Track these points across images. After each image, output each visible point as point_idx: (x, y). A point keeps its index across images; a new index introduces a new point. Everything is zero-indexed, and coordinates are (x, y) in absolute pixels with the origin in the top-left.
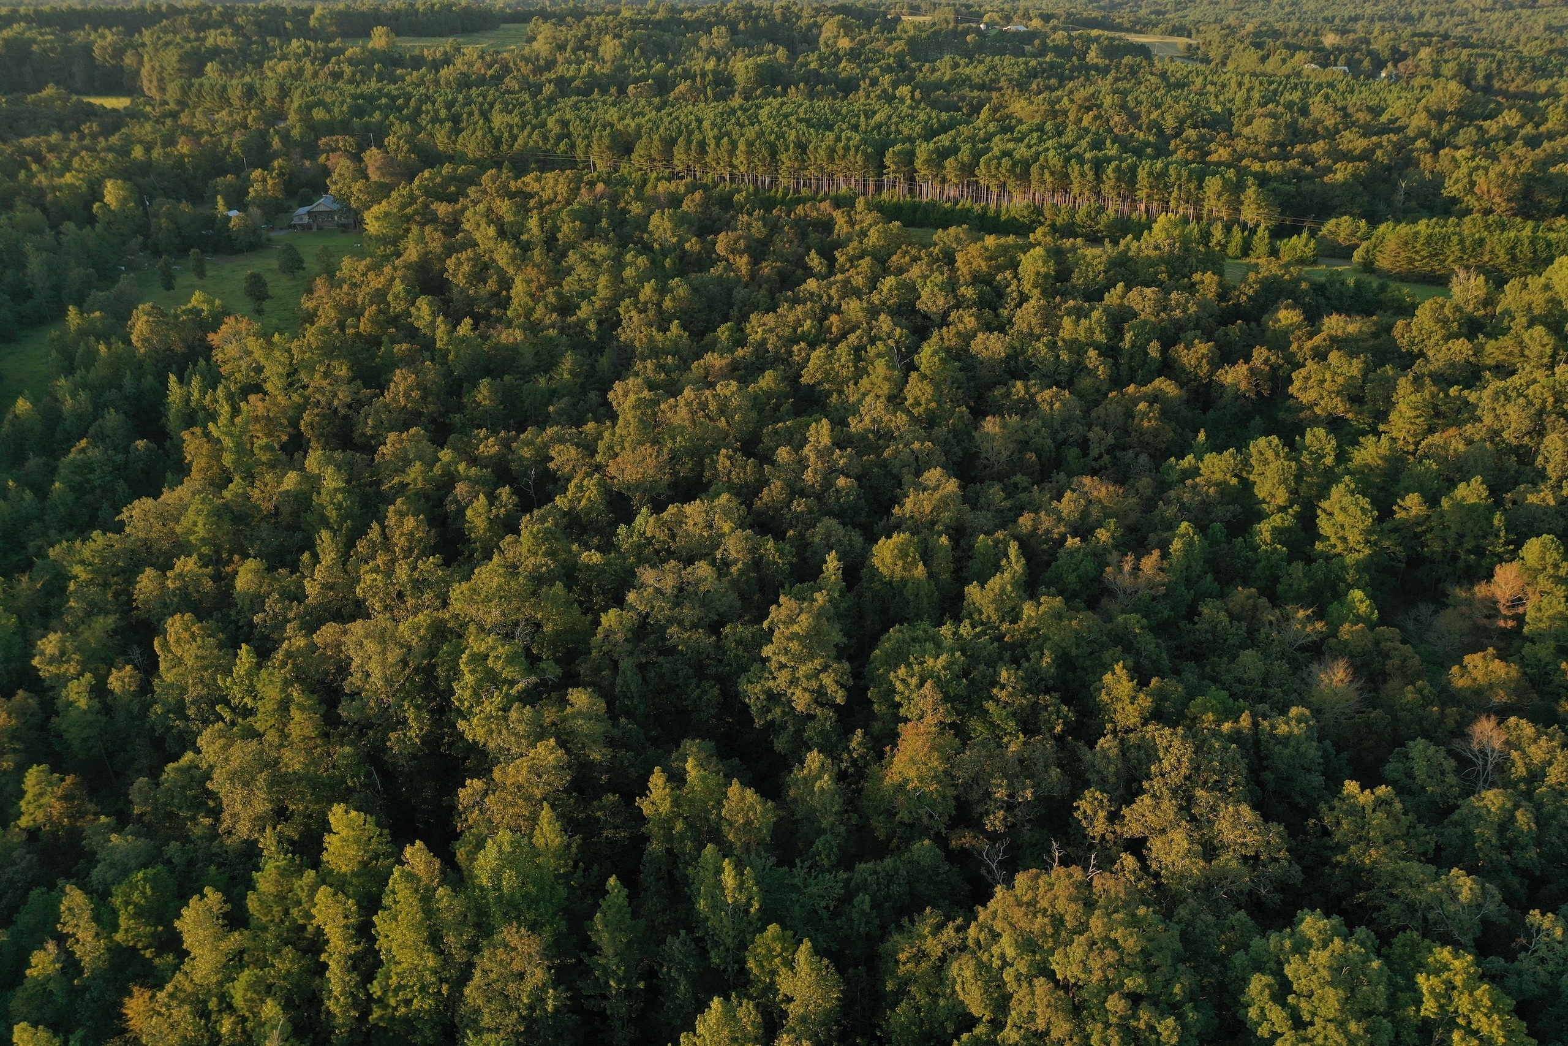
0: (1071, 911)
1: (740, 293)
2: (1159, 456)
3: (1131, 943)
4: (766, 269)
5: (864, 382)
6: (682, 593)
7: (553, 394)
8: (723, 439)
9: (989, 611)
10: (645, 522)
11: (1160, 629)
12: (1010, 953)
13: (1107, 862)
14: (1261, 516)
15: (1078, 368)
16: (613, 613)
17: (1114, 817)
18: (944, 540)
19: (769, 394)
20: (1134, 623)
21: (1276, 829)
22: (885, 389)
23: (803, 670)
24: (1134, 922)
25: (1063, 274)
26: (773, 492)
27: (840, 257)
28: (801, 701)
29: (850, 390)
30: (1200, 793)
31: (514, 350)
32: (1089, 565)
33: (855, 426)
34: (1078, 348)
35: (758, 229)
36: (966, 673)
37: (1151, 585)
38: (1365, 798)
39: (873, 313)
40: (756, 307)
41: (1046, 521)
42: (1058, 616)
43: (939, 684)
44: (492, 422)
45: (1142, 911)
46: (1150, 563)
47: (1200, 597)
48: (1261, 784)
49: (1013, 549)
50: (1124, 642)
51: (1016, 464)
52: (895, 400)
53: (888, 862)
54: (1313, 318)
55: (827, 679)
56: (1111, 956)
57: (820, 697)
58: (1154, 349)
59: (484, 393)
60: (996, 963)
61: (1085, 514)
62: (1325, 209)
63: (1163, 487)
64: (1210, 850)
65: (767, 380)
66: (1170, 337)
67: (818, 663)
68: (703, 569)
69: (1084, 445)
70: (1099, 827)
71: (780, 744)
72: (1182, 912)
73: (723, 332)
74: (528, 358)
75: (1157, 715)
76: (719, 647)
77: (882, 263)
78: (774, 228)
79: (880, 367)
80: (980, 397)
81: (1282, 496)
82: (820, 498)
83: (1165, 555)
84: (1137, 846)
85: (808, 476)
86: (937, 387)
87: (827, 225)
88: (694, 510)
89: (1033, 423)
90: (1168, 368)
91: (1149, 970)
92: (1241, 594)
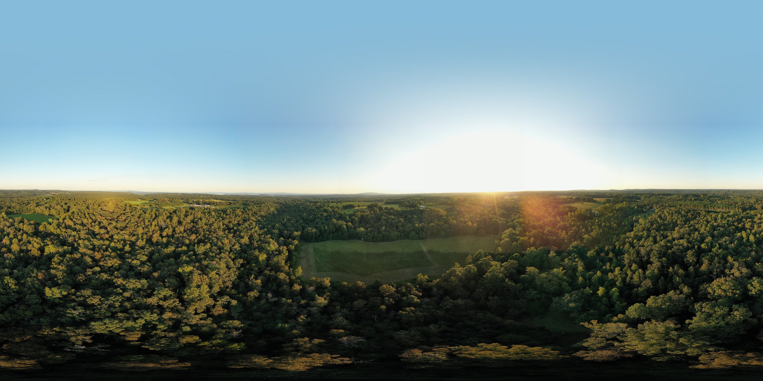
0: (724, 282)
1: (690, 219)
2: (733, 234)
3: (732, 284)
4: (693, 217)
5: (702, 228)
6: (678, 249)
7: (669, 228)
8: (686, 233)
9: (715, 251)
10: (676, 241)
11: (734, 251)
12: (715, 287)
13: (729, 276)
14: (744, 239)
15: (724, 226)
16: (670, 250)
17: (730, 271)
18: (709, 244)
19: (692, 229)
20: (731, 251)
21: (749, 270)
22: (704, 229)
23: (691, 258)
24: (733, 282)
25: (723, 217)
26: (691, 239)
27: (701, 216)
28: (691, 261)
29: (700, 229)
30: (740, 268)
31: (666, 223)
32: (726, 246)
33: (701, 232)
34: (724, 224)
35: (693, 213)
36: (711, 258)
37: (733, 247)
38: (758, 264)
39: (703, 221)
40: (691, 220)
41: (721, 241)
42: (722, 251)
43: (708, 259)
44: (663, 230)
45: (733, 281)
46: (733, 245)
47: (738, 247)
48: (747, 265)
49: (717, 245)
50: (730, 253)
51: (718, 236)
52: (705, 230)
53: (700, 278)
54: (746, 219)
55: (694, 259)
56: (729, 286)
57: (693, 261)
58: (732, 223)
59: (662, 227)
60: (714, 288)
61: (725, 240)
62: (747, 210)
63: (734, 237)
64: (741, 273)
65: (692, 228)
66: (733, 222)
67: (693, 257)
68: (681, 247)
69: (725, 233)
70: (728, 273)
71: (688, 265)
72: (739, 280)
73: (688, 223)
74: (668, 224)
75: (734, 260)
76: (682, 255)
77: (705, 216)
78: (694, 213)
79: (704, 226)
80: (714, 229)
81: (745, 237)
82: (696, 240)
83: (734, 244)
84: (733, 274)
85: (695, 237)
86: (710, 228)
87: (700, 213)
88: (681, 241)
89: (720, 231)
90: (733, 225)
91: (735, 287)
92: (743, 247)
